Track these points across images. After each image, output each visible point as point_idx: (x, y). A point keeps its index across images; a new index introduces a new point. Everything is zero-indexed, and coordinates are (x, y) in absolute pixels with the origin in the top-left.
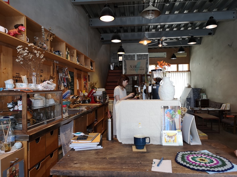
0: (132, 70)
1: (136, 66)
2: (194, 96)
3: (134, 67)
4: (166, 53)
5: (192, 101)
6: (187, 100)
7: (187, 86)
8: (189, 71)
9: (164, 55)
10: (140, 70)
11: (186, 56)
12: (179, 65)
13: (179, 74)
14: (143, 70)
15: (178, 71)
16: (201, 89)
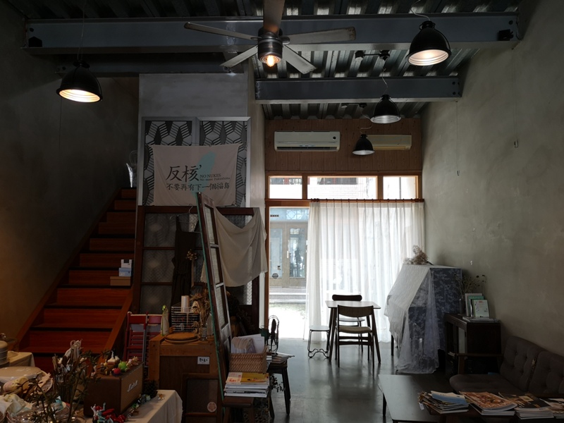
0: (177, 185)
1: (194, 172)
2: (437, 301)
3: (186, 173)
4: (337, 134)
5: (432, 320)
6: (411, 317)
7: (411, 255)
8: (419, 200)
9: (329, 140)
10: (214, 186)
11: (408, 147)
12: (386, 180)
13: (384, 210)
14: (224, 189)
15: (380, 199)
16: (465, 274)
